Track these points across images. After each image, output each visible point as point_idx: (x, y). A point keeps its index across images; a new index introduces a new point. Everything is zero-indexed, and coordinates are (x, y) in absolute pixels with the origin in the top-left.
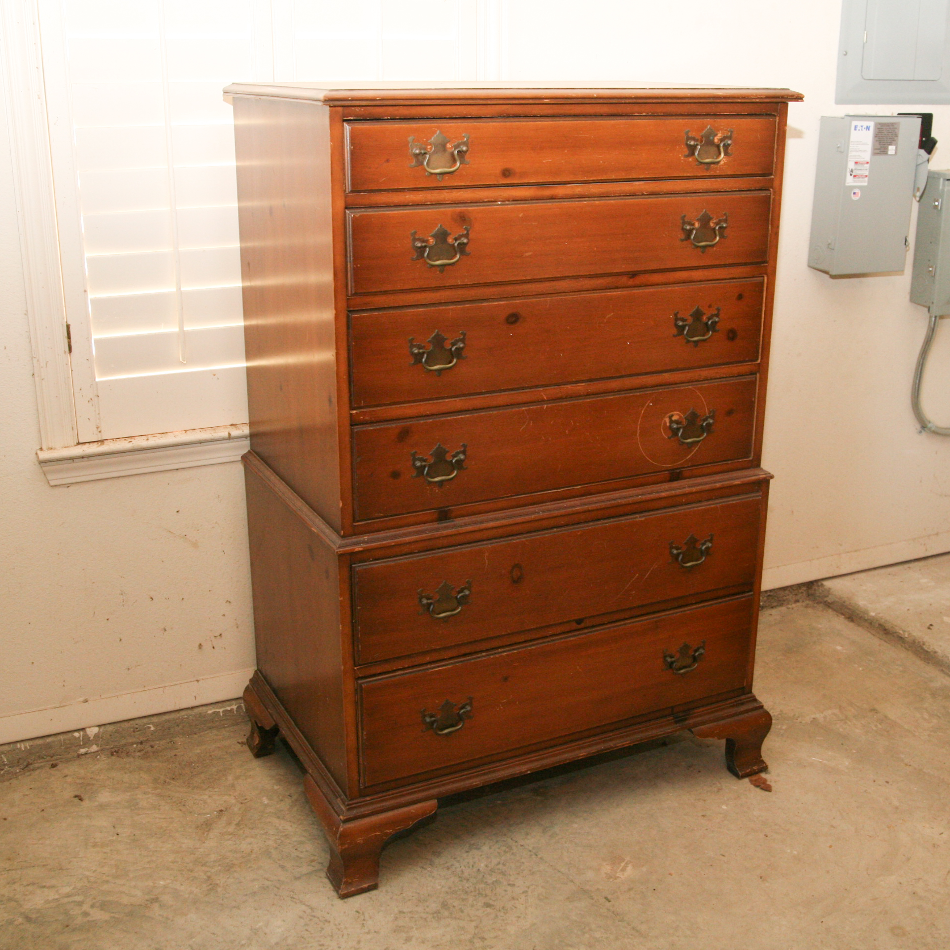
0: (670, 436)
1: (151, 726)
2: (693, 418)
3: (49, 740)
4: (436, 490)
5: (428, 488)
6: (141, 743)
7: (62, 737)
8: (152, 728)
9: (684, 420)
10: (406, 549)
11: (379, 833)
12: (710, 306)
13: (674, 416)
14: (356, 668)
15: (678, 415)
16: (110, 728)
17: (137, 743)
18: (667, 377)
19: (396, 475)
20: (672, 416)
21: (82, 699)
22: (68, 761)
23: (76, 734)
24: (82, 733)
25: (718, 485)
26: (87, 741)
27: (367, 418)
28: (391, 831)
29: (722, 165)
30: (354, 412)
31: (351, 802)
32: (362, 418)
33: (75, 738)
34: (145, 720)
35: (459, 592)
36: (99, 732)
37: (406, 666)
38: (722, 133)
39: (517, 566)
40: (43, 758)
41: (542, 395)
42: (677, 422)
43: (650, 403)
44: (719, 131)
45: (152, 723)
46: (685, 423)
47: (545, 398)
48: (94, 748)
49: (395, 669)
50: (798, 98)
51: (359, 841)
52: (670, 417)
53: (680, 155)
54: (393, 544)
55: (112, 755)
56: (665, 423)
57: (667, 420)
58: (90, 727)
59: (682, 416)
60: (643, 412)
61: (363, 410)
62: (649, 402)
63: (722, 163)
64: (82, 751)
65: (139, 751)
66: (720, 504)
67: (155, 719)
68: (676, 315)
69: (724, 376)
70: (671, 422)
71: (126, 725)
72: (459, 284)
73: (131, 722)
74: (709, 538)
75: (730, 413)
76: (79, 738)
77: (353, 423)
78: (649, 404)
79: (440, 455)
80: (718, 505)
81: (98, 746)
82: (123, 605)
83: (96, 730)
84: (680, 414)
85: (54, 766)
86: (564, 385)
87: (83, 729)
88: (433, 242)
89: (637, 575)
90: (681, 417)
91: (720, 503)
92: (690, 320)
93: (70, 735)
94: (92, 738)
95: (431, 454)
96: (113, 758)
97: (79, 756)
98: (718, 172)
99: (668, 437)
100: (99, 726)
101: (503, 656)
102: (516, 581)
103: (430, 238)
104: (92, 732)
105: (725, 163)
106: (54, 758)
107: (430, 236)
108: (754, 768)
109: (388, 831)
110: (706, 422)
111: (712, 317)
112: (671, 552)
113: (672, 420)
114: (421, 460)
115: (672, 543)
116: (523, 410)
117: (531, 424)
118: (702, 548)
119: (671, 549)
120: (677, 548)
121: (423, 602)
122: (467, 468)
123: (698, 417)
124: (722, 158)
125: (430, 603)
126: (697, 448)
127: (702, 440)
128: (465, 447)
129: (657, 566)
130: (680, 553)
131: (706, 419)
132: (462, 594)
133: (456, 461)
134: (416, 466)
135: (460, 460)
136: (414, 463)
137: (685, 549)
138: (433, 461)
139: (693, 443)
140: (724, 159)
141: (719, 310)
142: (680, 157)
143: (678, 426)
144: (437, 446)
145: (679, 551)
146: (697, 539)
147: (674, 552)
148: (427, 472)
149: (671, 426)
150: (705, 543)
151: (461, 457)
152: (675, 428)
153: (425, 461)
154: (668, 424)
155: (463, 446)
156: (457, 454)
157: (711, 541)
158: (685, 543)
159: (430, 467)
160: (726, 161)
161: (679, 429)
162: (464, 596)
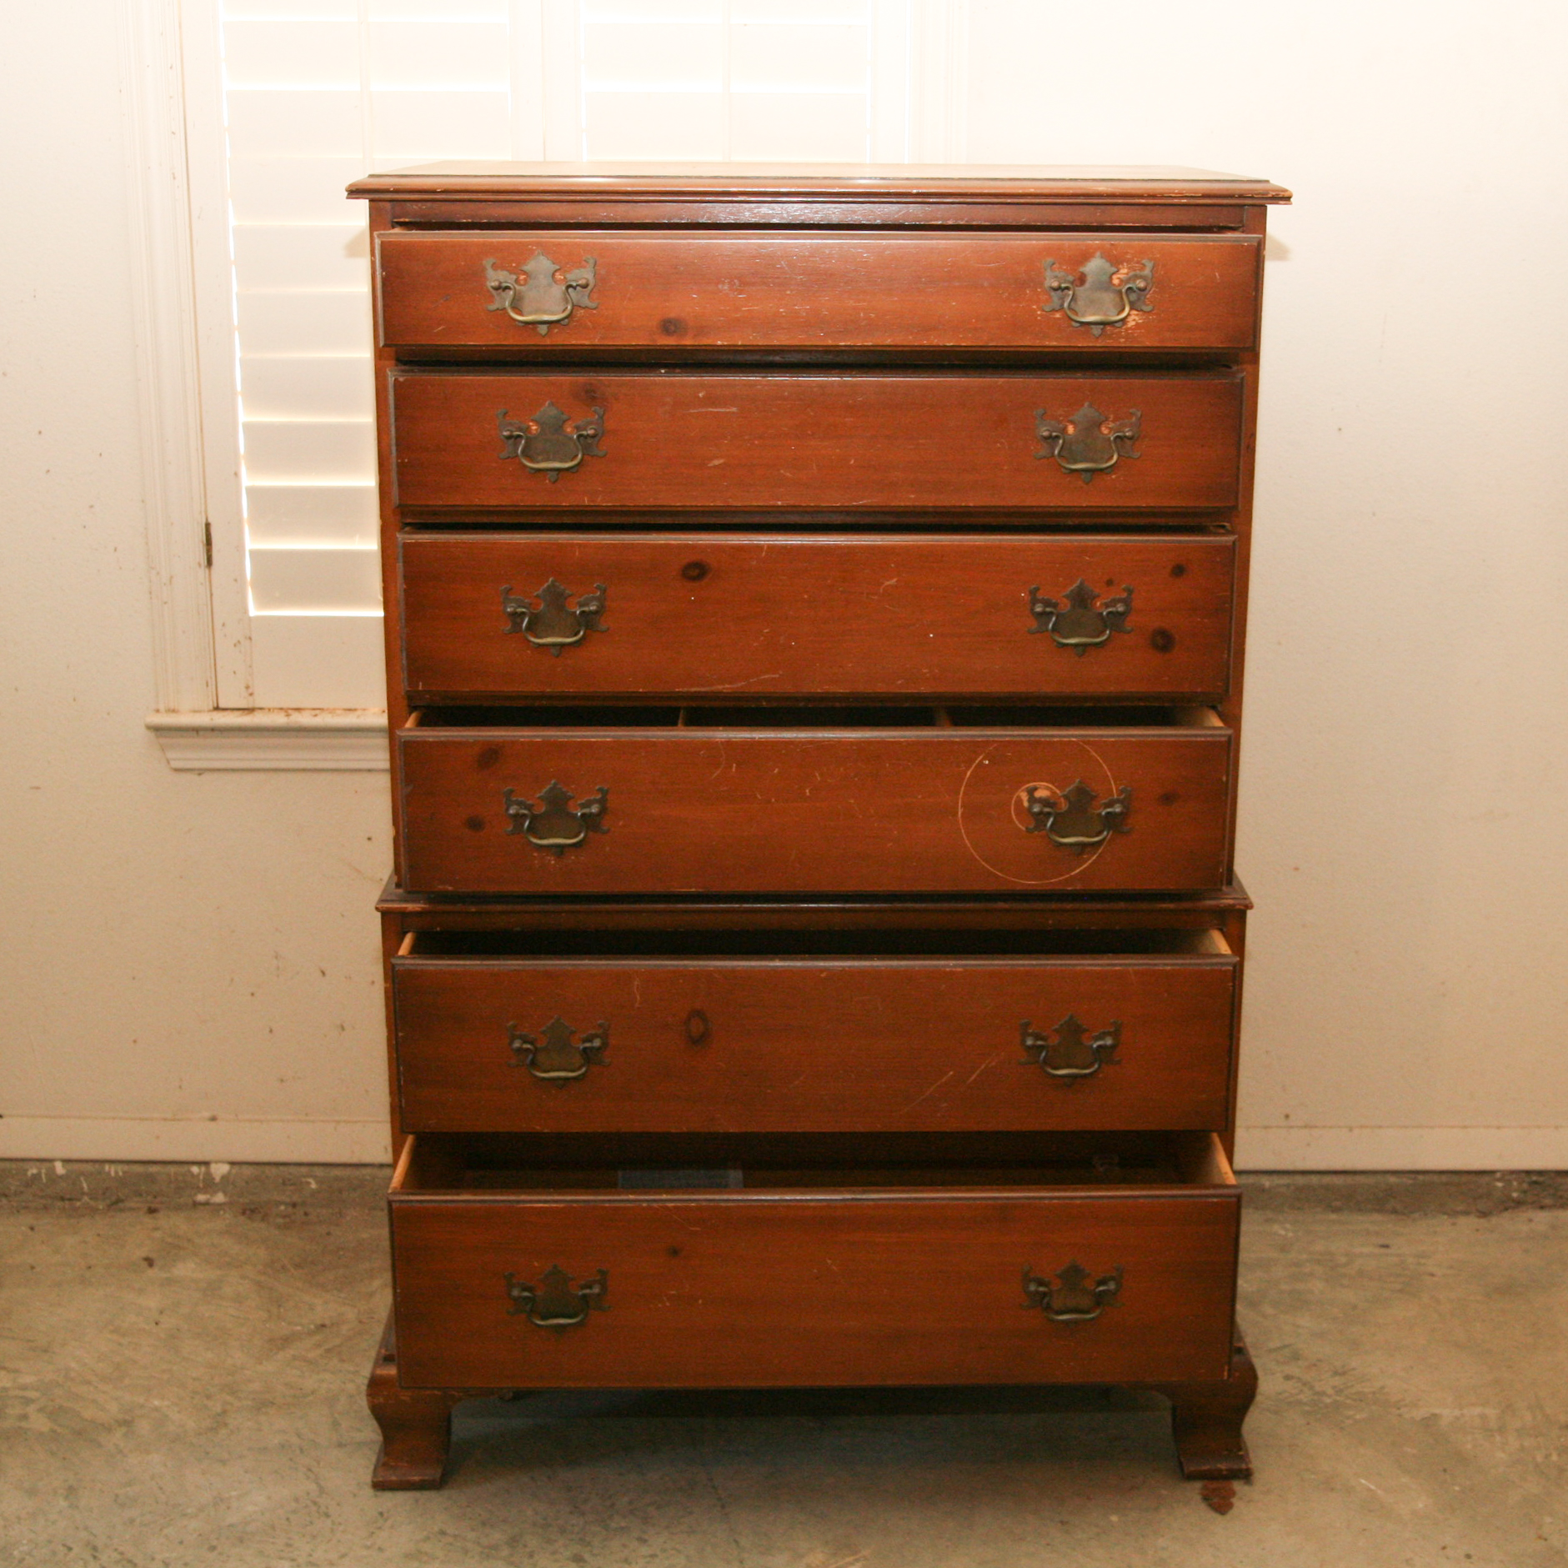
0: (1031, 827)
1: (311, 1180)
2: (1082, 798)
3: (153, 1169)
4: (550, 860)
5: (535, 854)
6: (294, 1205)
7: (172, 1169)
8: (314, 1186)
9: (1062, 800)
12: (1110, 583)
13: (1040, 791)
15: (1048, 788)
16: (247, 1171)
17: (286, 1204)
19: (475, 824)
20: (1036, 789)
21: (207, 1114)
22: (179, 1208)
23: (195, 1169)
24: (203, 1169)
26: (209, 1184)
29: (1131, 328)
33: (193, 1175)
34: (304, 1170)
35: (585, 1041)
36: (229, 1173)
38: (1129, 268)
39: (698, 1014)
40: (141, 1195)
42: (1045, 802)
43: (984, 759)
44: (1122, 263)
45: (315, 1177)
46: (1064, 806)
48: (220, 1198)
52: (1031, 792)
53: (1034, 307)
55: (244, 1213)
56: (1019, 801)
57: (1024, 796)
58: (216, 1162)
59: (1058, 792)
60: (969, 773)
62: (981, 757)
63: (1131, 324)
64: (201, 1198)
65: (284, 1217)
66: (1136, 968)
67: (319, 1172)
68: (1034, 592)
70: (1032, 800)
71: (274, 1171)
73: (281, 1168)
75: (1168, 798)
76: (199, 1174)
78: (981, 762)
79: (558, 802)
80: (1130, 969)
81: (225, 1193)
82: (278, 976)
83: (225, 1168)
84: (1054, 788)
85: (152, 1211)
87: (207, 1164)
88: (536, 430)
89: (951, 1073)
90: (1054, 793)
91: (1135, 965)
92: (1066, 607)
93: (184, 1169)
94: (217, 1179)
95: (540, 798)
96: (242, 1218)
97: (196, 1204)
98: (1122, 340)
99: (1027, 828)
100: (232, 1163)
102: (699, 1041)
103: (530, 424)
104: (219, 1170)
105: (1137, 324)
106: (159, 1199)
107: (532, 421)
110: (1109, 810)
111: (1114, 602)
112: (1023, 1042)
113: (1034, 797)
114: (519, 804)
115: (1027, 1025)
116: (717, 742)
117: (734, 770)
118: (1092, 1046)
119: (1025, 1035)
120: (1037, 1037)
121: (517, 1044)
122: (609, 831)
123: (1093, 798)
124: (1129, 315)
125: (528, 1049)
126: (1094, 858)
127: (1100, 843)
128: (605, 793)
129: (994, 1064)
130: (1042, 1047)
131: (1111, 804)
132: (588, 1045)
133: (583, 815)
134: (511, 815)
135: (591, 814)
136: (507, 809)
137: (1054, 1041)
138: (543, 809)
139: (1084, 845)
140: (1132, 317)
141: (1130, 592)
142: (1035, 310)
143: (1047, 810)
144: (551, 786)
145: (1040, 1043)
146: (1084, 1027)
147: (1029, 1042)
148: (529, 826)
149: (1030, 809)
150: (1101, 1037)
151: (595, 809)
152: (1040, 813)
153: (529, 807)
154: (1026, 804)
155: (600, 790)
156: (588, 804)
157: (1116, 1035)
158: (1055, 1030)
159: (534, 818)
160: (1140, 321)
161: (1049, 814)
162: (591, 1049)
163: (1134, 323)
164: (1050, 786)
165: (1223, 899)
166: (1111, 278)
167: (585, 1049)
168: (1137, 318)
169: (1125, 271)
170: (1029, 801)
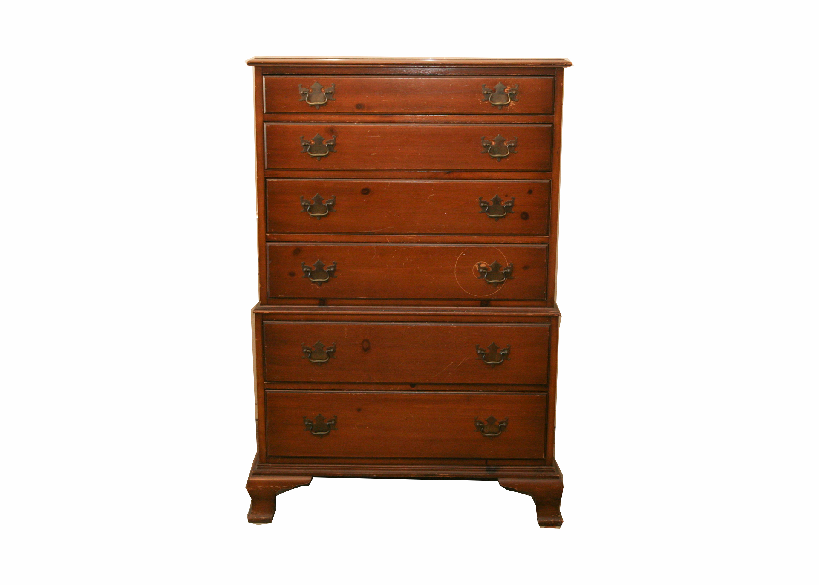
2: (497, 267)
4: (317, 287)
5: (312, 285)
9: (490, 268)
10: (297, 317)
11: (272, 487)
12: (506, 196)
13: (482, 264)
14: (265, 383)
15: (485, 264)
18: (475, 237)
19: (292, 274)
20: (481, 264)
25: (514, 314)
27: (276, 239)
28: (280, 487)
29: (511, 107)
30: (268, 234)
31: (260, 465)
32: (272, 238)
35: (328, 349)
37: (296, 388)
38: (510, 87)
39: (367, 341)
41: (386, 239)
42: (484, 268)
43: (463, 253)
44: (508, 85)
46: (491, 270)
47: (389, 241)
49: (289, 388)
50: (569, 65)
51: (259, 488)
52: (479, 265)
53: (479, 100)
54: (287, 313)
56: (475, 268)
57: (477, 266)
59: (488, 265)
60: (458, 258)
61: (272, 234)
62: (462, 253)
63: (511, 105)
66: (515, 327)
68: (480, 199)
69: (521, 242)
70: (480, 268)
72: (330, 168)
74: (508, 348)
75: (526, 268)
77: (268, 240)
78: (462, 254)
79: (320, 267)
86: (403, 235)
88: (313, 143)
89: (452, 362)
90: (487, 265)
92: (492, 204)
95: (314, 265)
98: (508, 111)
99: (478, 277)
101: (357, 395)
102: (366, 350)
103: (312, 141)
105: (513, 105)
107: (312, 140)
108: (551, 520)
109: (278, 487)
110: (506, 271)
111: (508, 202)
112: (477, 352)
113: (480, 267)
114: (307, 268)
115: (478, 346)
116: (373, 247)
117: (379, 256)
118: (500, 354)
119: (477, 349)
120: (482, 350)
121: (304, 351)
122: (337, 277)
123: (501, 267)
124: (510, 102)
125: (309, 352)
126: (501, 288)
127: (503, 282)
128: (336, 264)
129: (467, 359)
130: (483, 354)
131: (506, 269)
132: (329, 351)
133: (328, 271)
134: (304, 271)
135: (331, 271)
136: (303, 269)
137: (488, 352)
138: (315, 269)
139: (498, 283)
140: (512, 103)
141: (514, 199)
142: (479, 101)
143: (484, 271)
144: (318, 261)
145: (482, 352)
146: (498, 347)
147: (479, 352)
148: (310, 275)
149: (479, 270)
150: (504, 350)
151: (332, 269)
152: (482, 272)
153: (310, 269)
154: (477, 269)
155: (334, 263)
156: (330, 268)
157: (509, 350)
158: (488, 348)
159: (312, 272)
160: (514, 104)
161: (485, 273)
162: (330, 352)
163: (512, 105)
164: (486, 263)
165: (550, 312)
166: (504, 90)
167: (328, 352)
168: (513, 103)
169: (509, 88)
170: (479, 268)
